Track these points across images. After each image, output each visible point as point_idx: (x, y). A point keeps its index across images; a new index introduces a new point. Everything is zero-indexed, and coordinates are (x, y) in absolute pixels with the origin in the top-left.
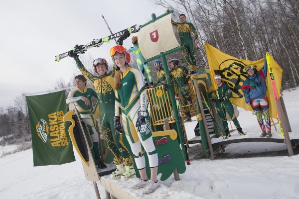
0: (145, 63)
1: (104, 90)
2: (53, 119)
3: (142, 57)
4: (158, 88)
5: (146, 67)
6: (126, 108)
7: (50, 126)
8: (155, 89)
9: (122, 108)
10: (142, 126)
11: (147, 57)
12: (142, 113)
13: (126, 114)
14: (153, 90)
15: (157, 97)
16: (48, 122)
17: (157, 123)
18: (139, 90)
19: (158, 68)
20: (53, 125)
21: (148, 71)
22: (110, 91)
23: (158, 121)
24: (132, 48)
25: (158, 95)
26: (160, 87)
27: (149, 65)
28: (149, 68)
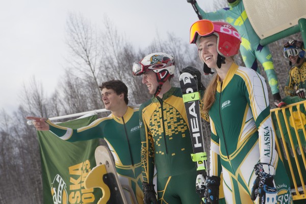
0: (260, 47)
1: (169, 127)
2: (76, 177)
3: (252, 34)
4: (295, 109)
5: (261, 56)
6: (233, 156)
7: (69, 192)
8: (287, 110)
9: (224, 158)
10: (268, 195)
11: (264, 33)
12: (265, 167)
13: (233, 170)
14: (280, 112)
15: (292, 130)
16: (68, 184)
17: (294, 194)
18: (256, 118)
19: (292, 60)
20: (75, 191)
21: (267, 66)
22: (183, 131)
23: (297, 190)
24: (227, 9)
25: (293, 125)
26: (298, 105)
27: (268, 52)
28: (271, 60)
